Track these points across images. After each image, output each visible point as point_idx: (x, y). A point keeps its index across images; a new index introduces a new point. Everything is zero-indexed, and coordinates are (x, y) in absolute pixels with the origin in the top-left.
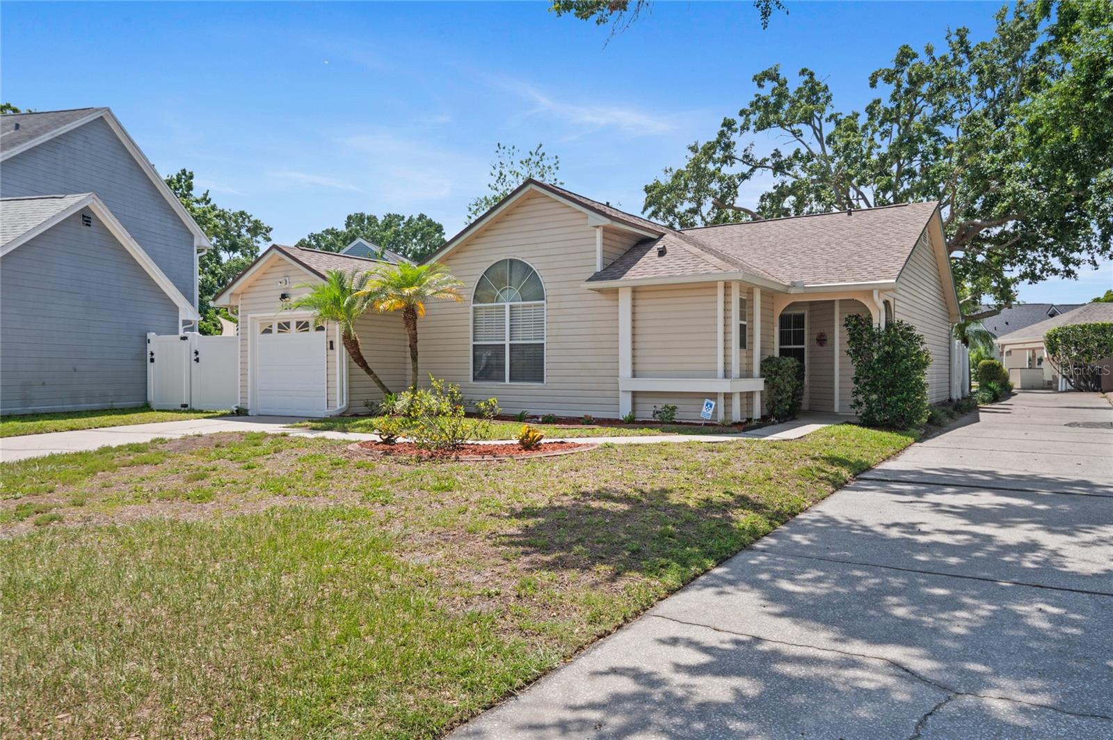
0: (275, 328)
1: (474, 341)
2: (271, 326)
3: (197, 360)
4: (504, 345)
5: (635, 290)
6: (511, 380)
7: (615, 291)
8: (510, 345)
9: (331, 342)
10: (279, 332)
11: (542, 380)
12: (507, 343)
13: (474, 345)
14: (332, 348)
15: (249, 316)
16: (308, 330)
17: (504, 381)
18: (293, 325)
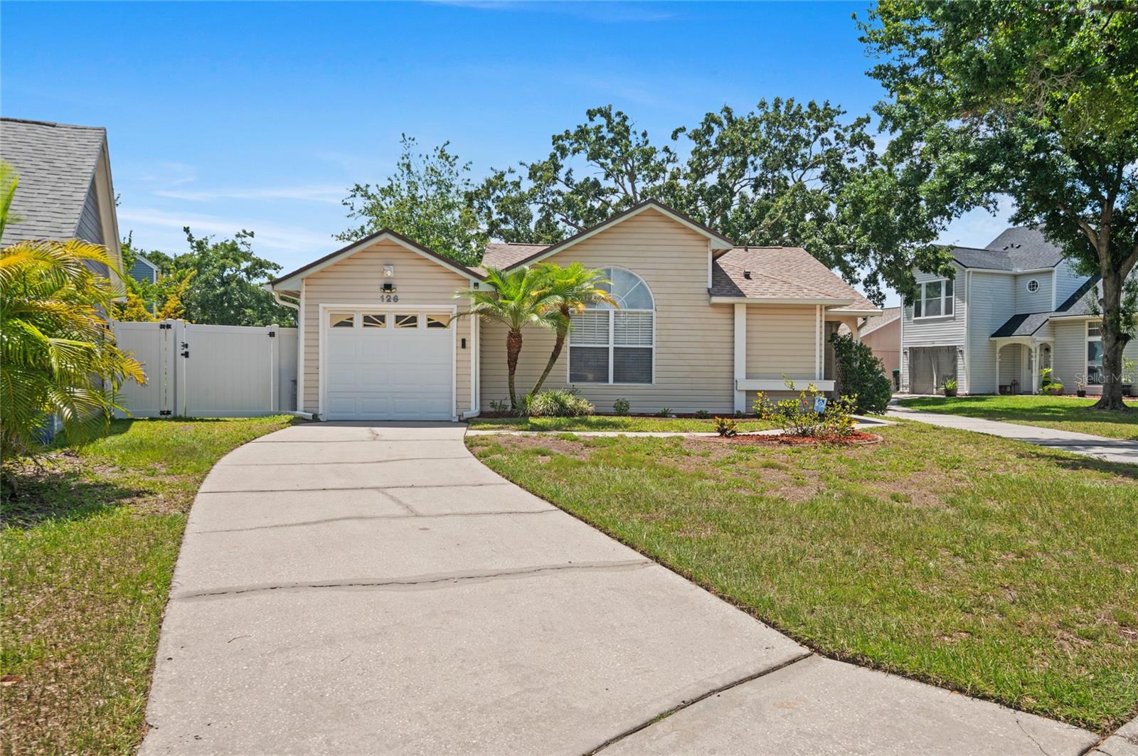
0: (358, 321)
1: (571, 343)
2: (351, 319)
3: (186, 355)
4: (608, 348)
5: (750, 307)
6: (615, 381)
7: (732, 306)
8: (615, 348)
9: (464, 341)
10: (365, 325)
11: (650, 381)
12: (611, 346)
13: (571, 348)
14: (464, 346)
15: (321, 306)
16: (416, 326)
17: (607, 381)
18: (390, 320)
